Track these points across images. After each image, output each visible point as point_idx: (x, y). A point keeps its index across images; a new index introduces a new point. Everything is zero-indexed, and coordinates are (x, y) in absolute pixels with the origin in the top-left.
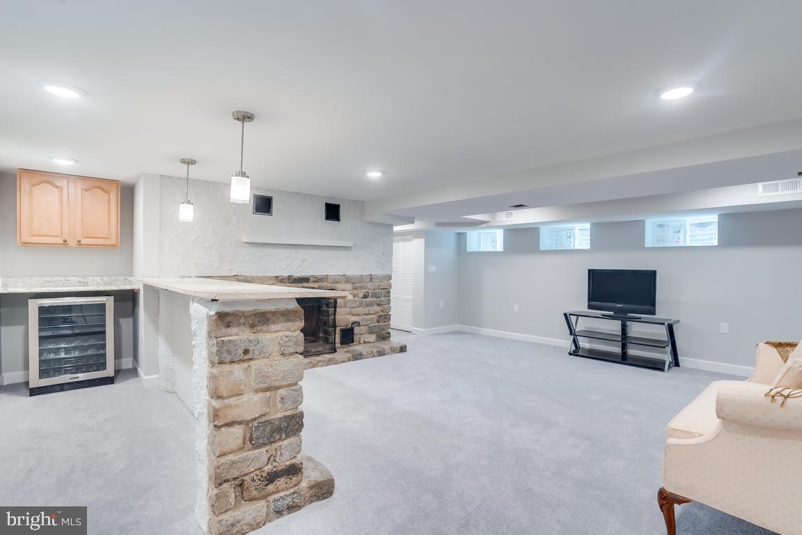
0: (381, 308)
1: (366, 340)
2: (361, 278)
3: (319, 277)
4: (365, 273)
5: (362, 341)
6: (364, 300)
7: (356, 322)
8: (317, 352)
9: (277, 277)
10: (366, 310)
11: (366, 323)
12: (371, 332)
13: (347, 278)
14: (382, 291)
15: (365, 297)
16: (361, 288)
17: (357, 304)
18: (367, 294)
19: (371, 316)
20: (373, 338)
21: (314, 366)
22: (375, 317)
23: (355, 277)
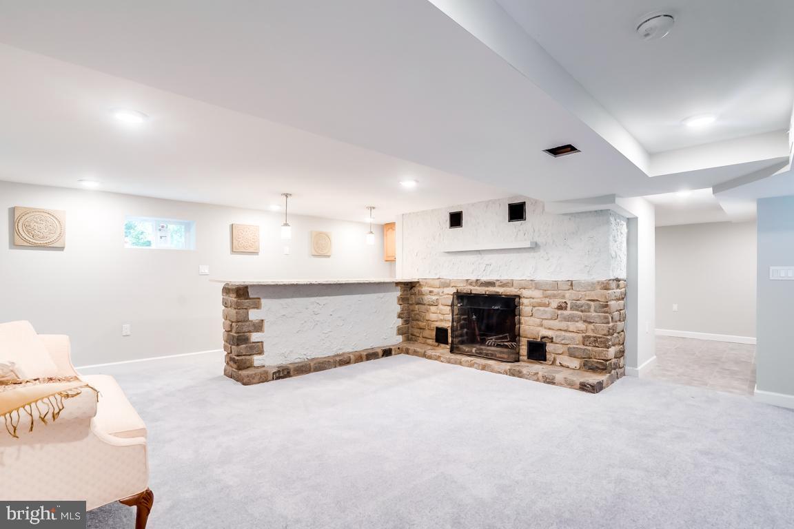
0: (591, 326)
1: (564, 364)
2: (556, 285)
3: (505, 282)
4: (562, 277)
5: (557, 363)
6: (560, 312)
7: (547, 337)
8: (502, 358)
9: (467, 280)
10: (563, 325)
11: (563, 342)
12: (572, 354)
13: (536, 284)
14: (592, 303)
15: (560, 308)
16: (555, 296)
17: (549, 316)
18: (564, 305)
19: (571, 334)
20: (575, 363)
21: (471, 366)
22: (579, 337)
23: (546, 283)
